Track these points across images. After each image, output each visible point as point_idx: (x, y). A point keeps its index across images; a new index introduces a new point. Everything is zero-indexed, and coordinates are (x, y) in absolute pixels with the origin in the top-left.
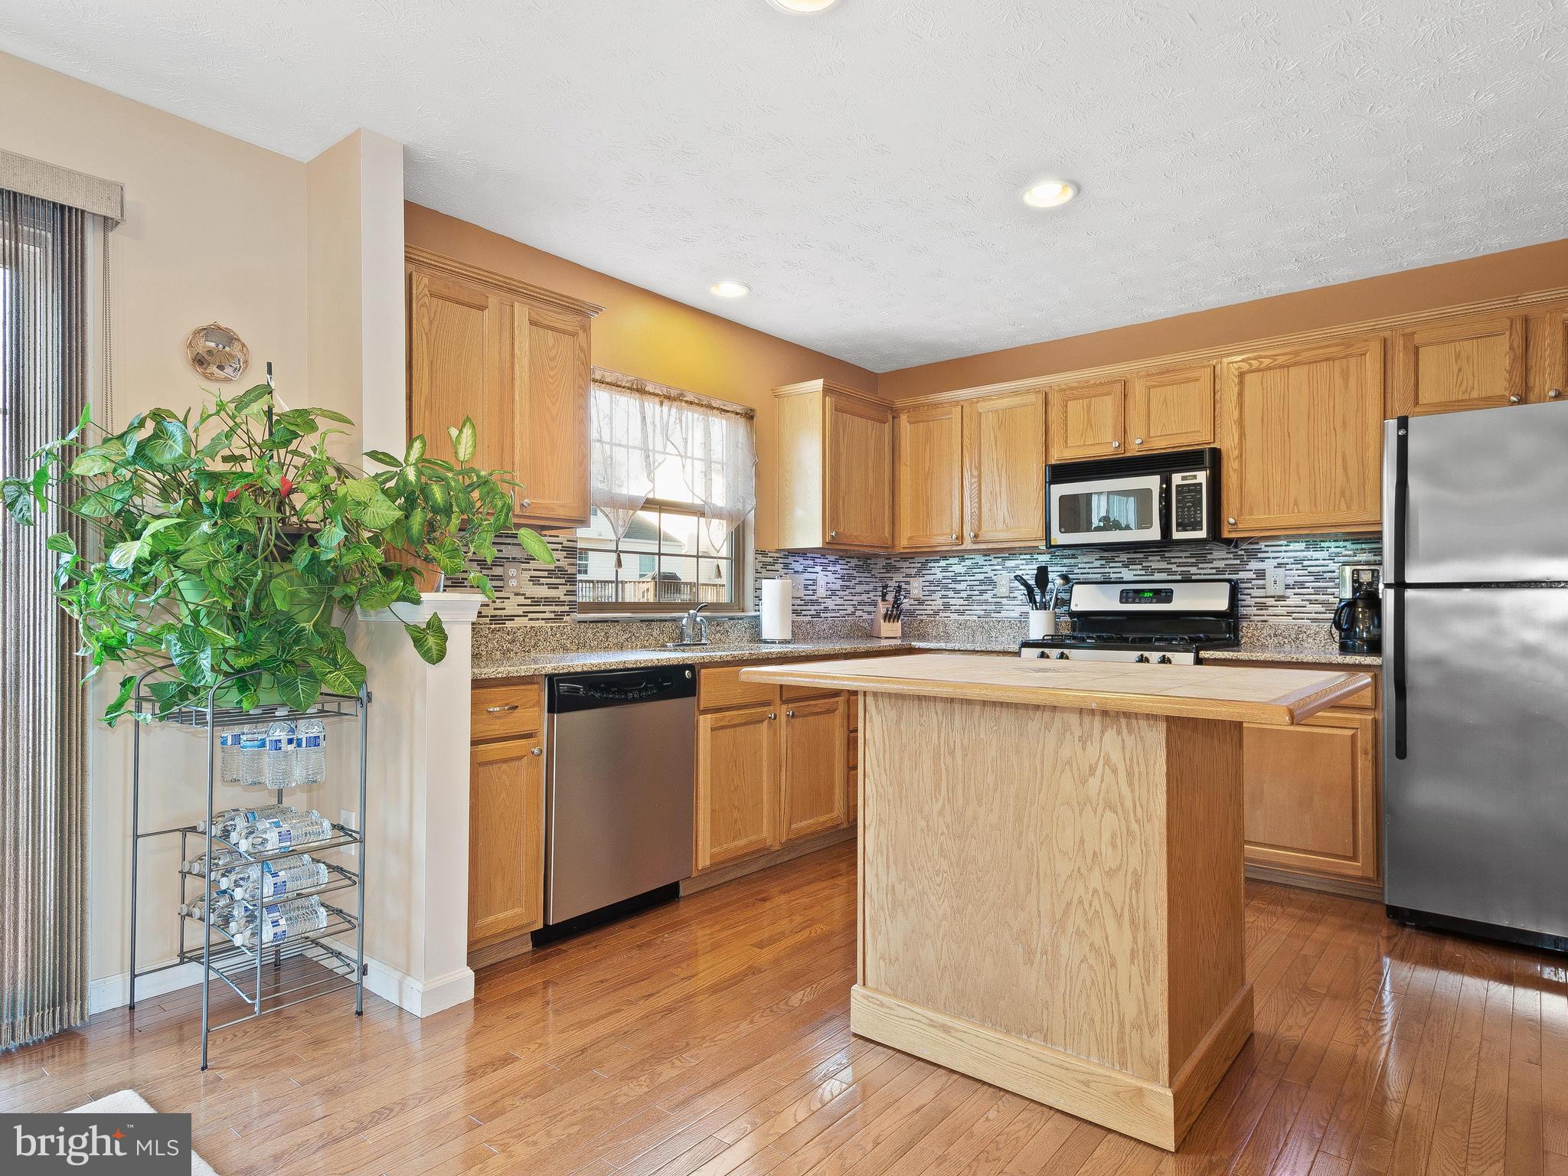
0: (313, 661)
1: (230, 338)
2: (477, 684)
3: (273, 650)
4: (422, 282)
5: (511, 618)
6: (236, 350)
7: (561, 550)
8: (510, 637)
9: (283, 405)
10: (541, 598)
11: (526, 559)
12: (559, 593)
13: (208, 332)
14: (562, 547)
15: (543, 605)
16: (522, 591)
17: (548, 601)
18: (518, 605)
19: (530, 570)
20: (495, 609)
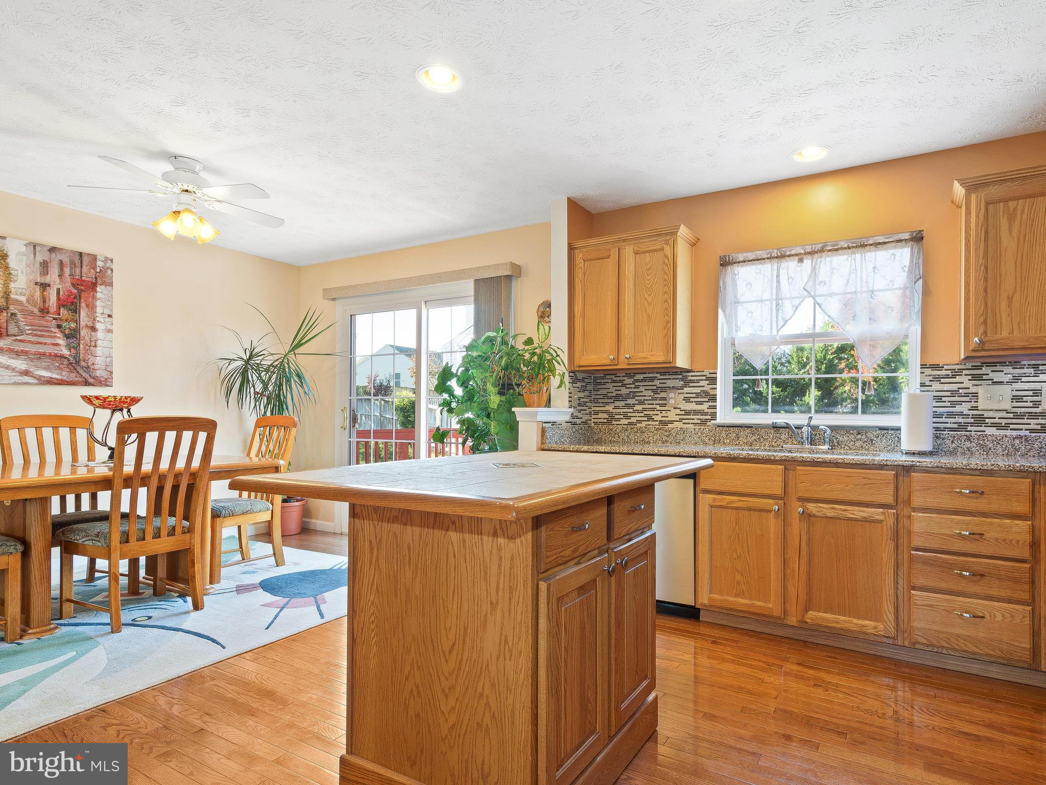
5: (672, 422)
7: (705, 380)
8: (667, 433)
10: (691, 411)
11: (681, 387)
12: (705, 407)
13: (542, 304)
14: (706, 378)
15: (693, 415)
16: (679, 406)
17: (696, 412)
18: (676, 415)
19: (683, 393)
20: (662, 417)
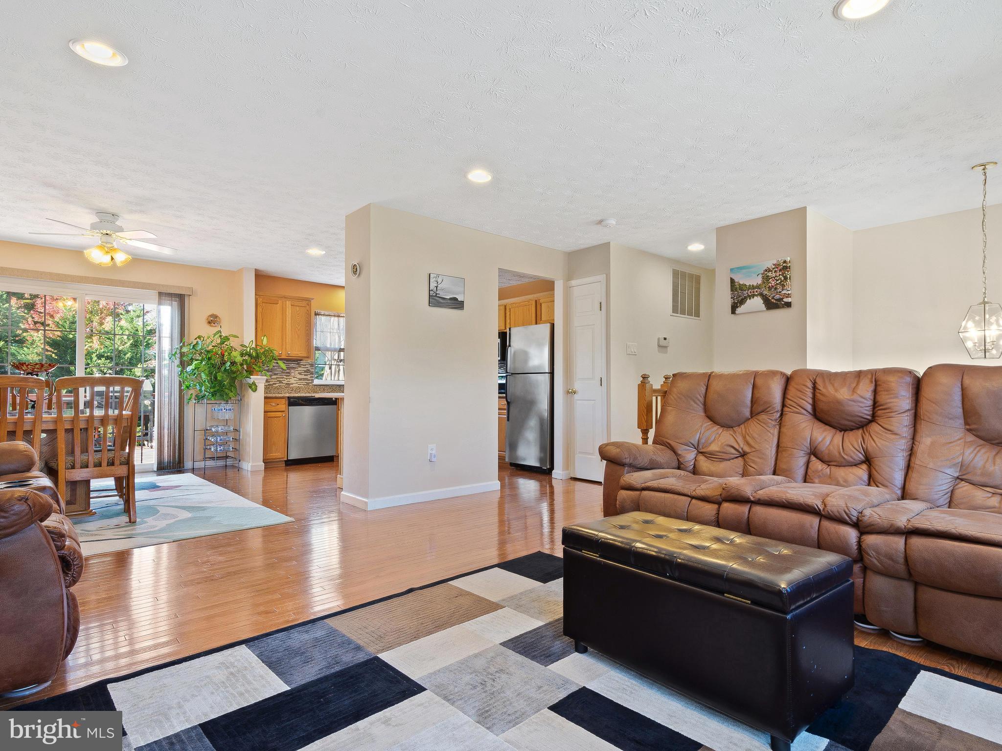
0: (226, 390)
1: (216, 317)
2: (266, 398)
3: (218, 388)
4: (260, 300)
5: (292, 384)
6: (218, 319)
9: (223, 334)
11: (297, 367)
13: (211, 316)
17: (304, 379)
18: (294, 380)
19: (298, 370)
20: (287, 381)
